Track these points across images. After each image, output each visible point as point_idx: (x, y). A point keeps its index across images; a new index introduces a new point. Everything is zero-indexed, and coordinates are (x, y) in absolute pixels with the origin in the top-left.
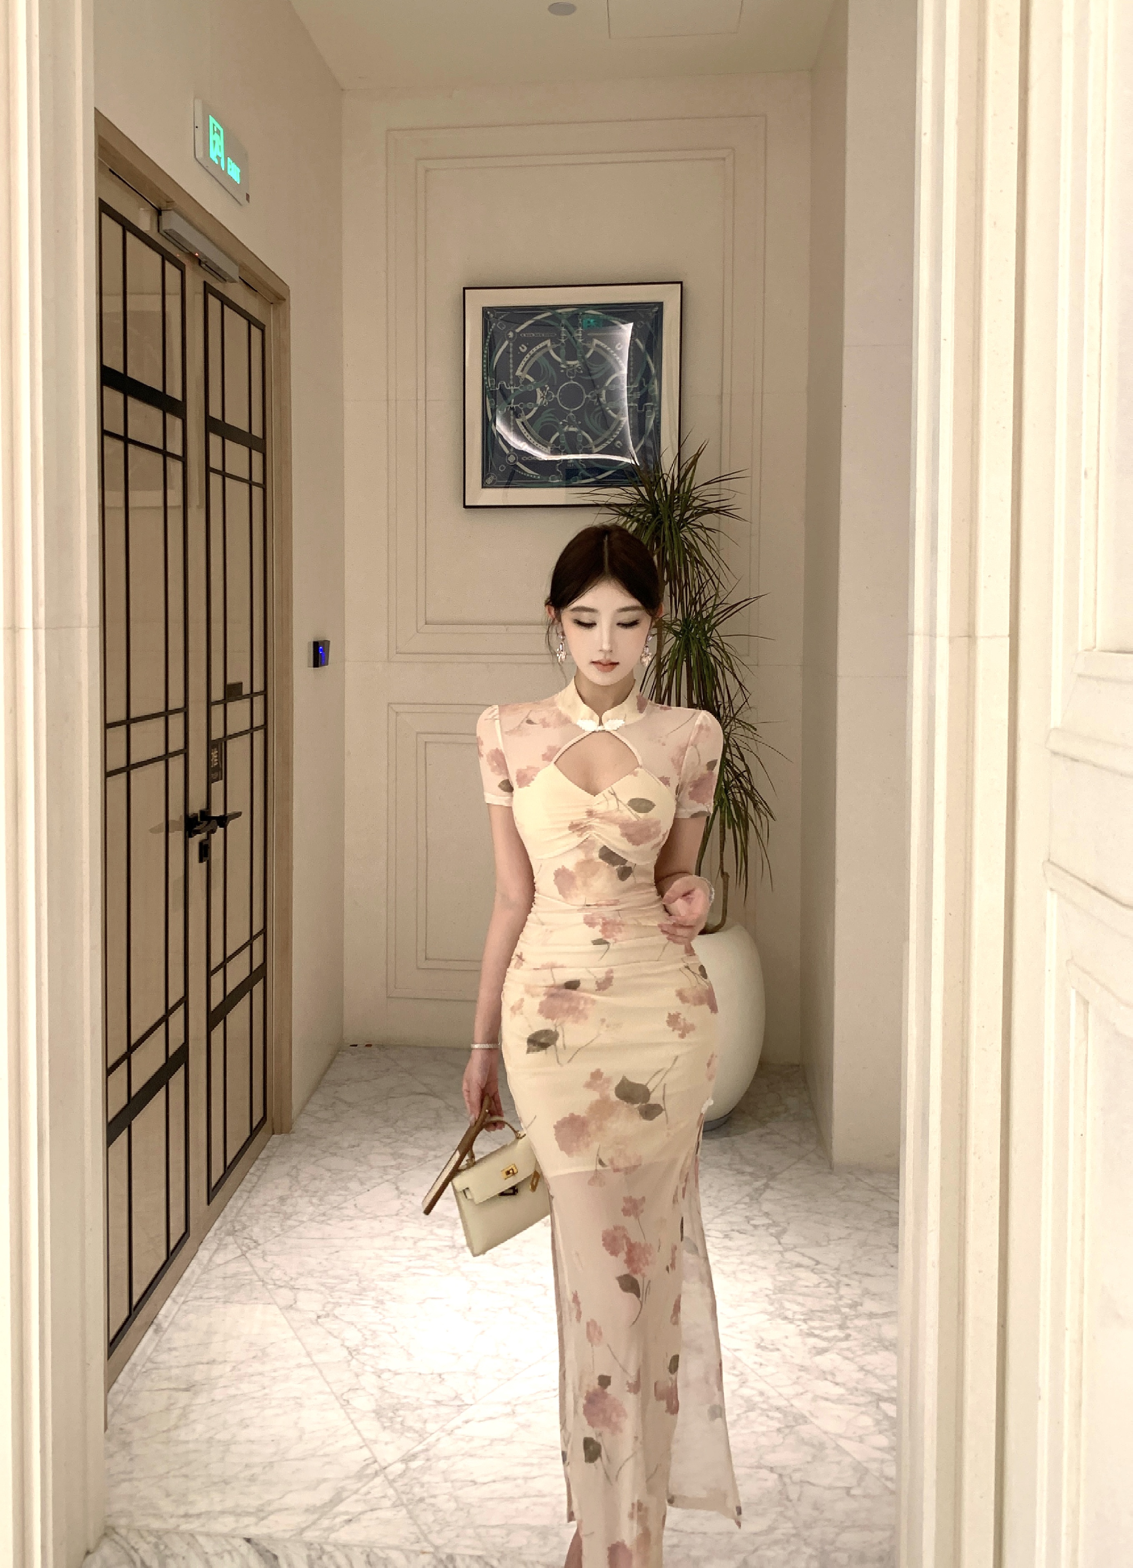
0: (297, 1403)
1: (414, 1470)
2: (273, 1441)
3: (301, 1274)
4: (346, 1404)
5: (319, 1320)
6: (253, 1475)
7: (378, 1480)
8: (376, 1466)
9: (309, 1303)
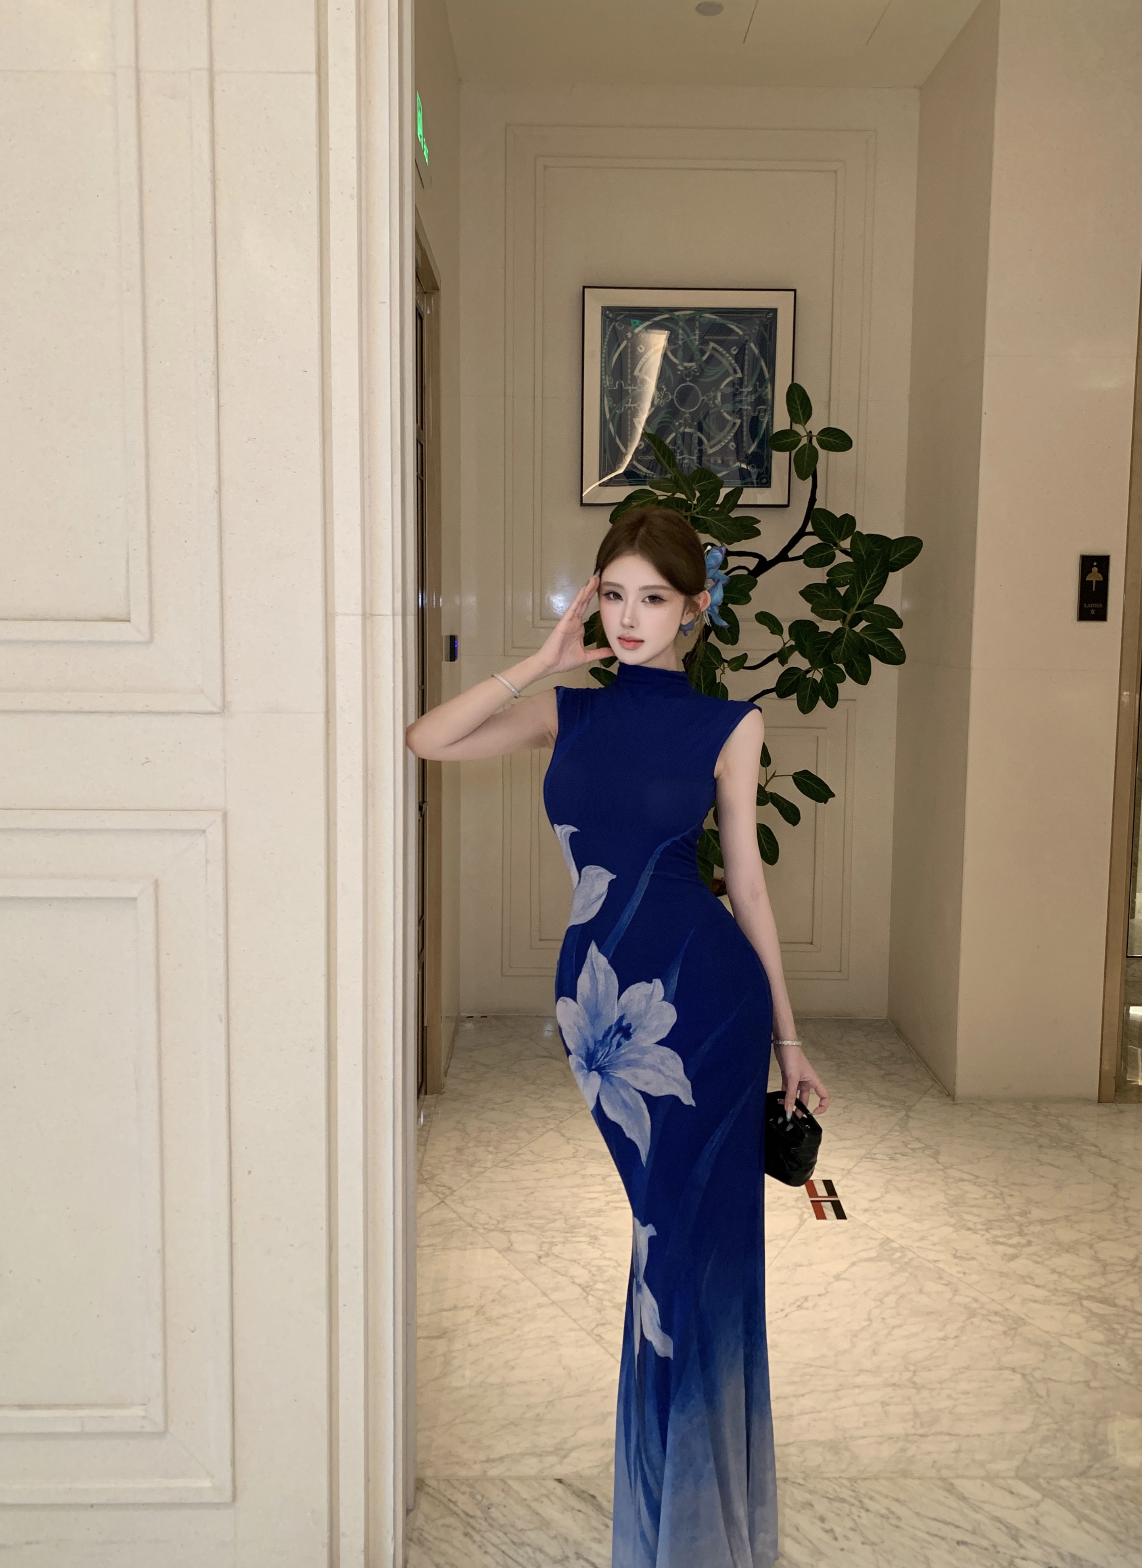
0: (552, 1342)
2: (544, 1380)
3: (505, 1218)
5: (542, 1260)
6: (538, 1415)
9: (526, 1244)
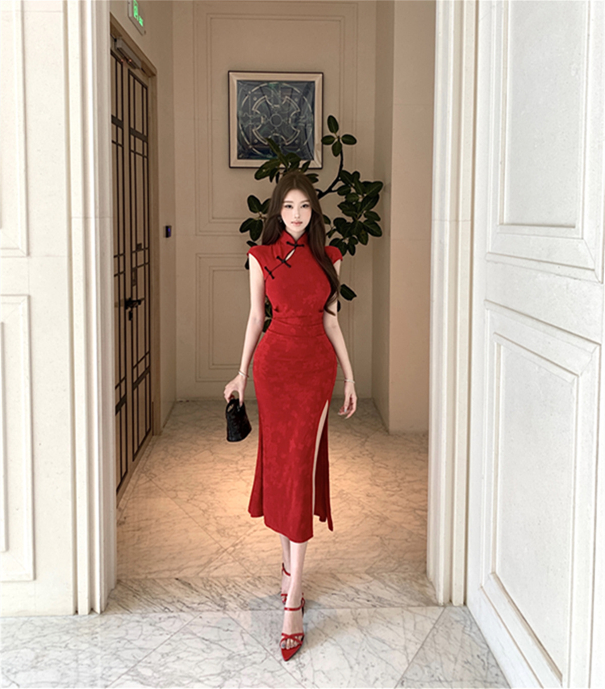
0: (186, 531)
1: (238, 549)
2: (179, 545)
3: (177, 486)
4: (206, 530)
5: (189, 501)
6: (173, 557)
7: (225, 554)
8: (222, 550)
9: (184, 495)
